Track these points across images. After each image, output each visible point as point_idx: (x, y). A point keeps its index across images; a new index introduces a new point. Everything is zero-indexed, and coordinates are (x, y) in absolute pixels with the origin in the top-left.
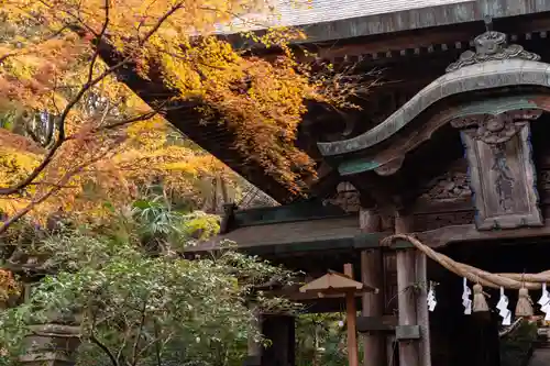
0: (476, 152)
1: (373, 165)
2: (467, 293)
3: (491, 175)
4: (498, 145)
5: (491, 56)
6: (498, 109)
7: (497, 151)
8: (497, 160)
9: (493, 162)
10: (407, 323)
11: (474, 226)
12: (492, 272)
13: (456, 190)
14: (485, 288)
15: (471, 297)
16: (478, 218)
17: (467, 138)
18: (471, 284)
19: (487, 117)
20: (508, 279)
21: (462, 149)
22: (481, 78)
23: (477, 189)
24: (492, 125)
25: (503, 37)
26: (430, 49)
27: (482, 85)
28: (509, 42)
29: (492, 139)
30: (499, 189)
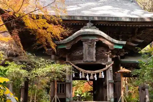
0: (85, 46)
1: (65, 47)
2: (81, 74)
3: (87, 51)
4: (89, 45)
5: (90, 28)
6: (91, 38)
7: (89, 46)
8: (89, 48)
9: (88, 49)
10: (68, 79)
11: (82, 61)
12: (86, 70)
13: (79, 53)
14: (84, 73)
15: (82, 75)
16: (83, 59)
17: (84, 43)
18: (82, 72)
19: (88, 40)
20: (89, 72)
21: (82, 45)
22: (88, 32)
23: (84, 53)
24: (90, 41)
25: (92, 24)
26: (77, 24)
27: (89, 33)
28: (93, 26)
29: (89, 44)
30: (88, 54)
